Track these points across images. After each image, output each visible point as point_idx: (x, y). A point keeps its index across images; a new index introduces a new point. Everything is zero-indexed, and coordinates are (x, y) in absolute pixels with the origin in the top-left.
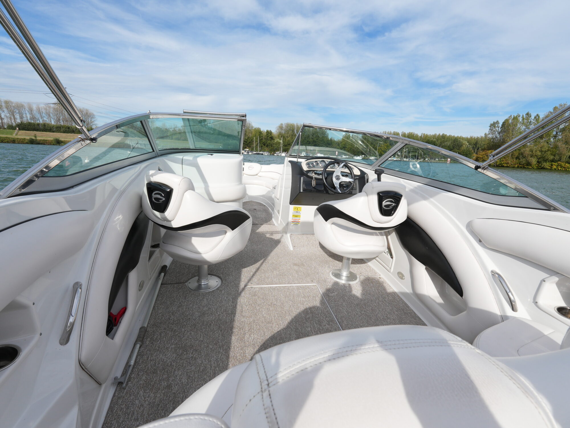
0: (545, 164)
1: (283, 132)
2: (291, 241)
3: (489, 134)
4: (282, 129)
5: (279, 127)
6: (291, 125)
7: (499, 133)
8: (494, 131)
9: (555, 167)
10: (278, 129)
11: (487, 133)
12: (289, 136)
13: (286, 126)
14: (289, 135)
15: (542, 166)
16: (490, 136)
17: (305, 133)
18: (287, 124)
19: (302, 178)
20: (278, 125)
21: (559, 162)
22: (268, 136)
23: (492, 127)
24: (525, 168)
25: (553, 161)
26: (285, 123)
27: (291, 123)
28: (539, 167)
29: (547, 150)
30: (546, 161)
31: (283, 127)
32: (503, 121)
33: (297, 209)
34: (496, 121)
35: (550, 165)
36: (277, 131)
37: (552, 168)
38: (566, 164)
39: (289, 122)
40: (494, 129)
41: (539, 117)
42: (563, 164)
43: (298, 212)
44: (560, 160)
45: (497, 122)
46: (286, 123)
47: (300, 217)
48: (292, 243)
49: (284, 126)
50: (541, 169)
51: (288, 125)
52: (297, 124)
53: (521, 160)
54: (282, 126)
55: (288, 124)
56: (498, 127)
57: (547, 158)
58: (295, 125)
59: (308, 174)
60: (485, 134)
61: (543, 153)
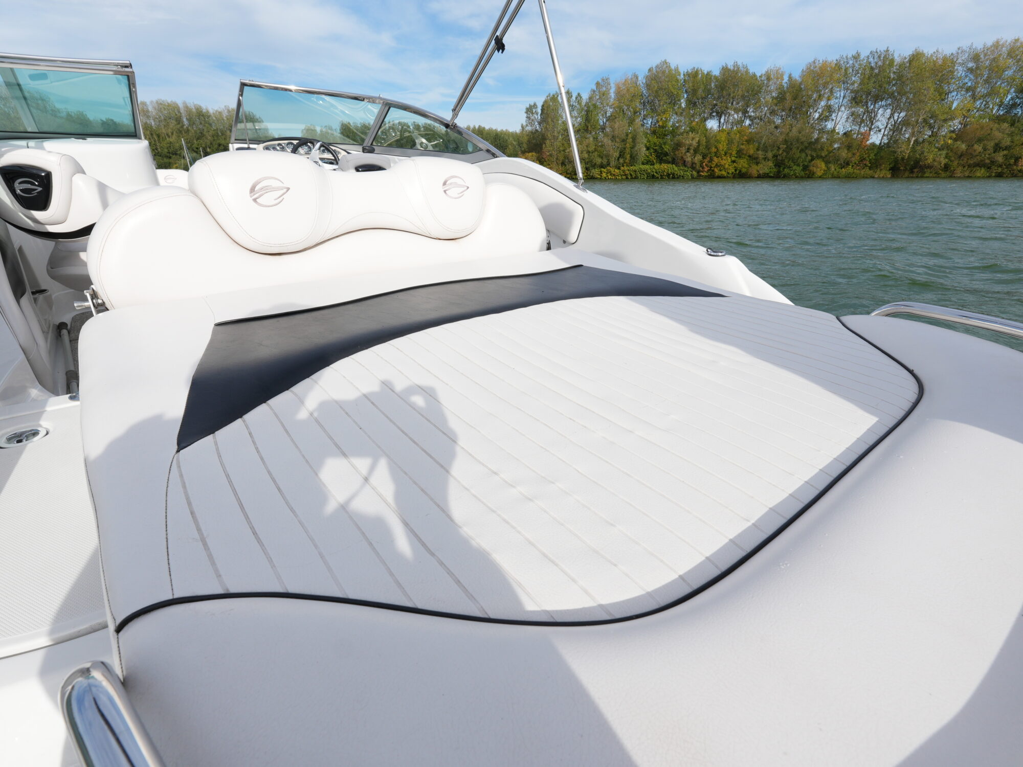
0: (593, 171)
1: (153, 123)
3: (527, 125)
4: (148, 117)
6: (169, 105)
7: (540, 123)
8: (533, 120)
9: (604, 175)
11: (524, 124)
12: (172, 134)
14: (170, 130)
15: (591, 174)
16: (529, 128)
18: (157, 102)
21: (608, 168)
23: (529, 113)
24: (574, 178)
25: (602, 166)
27: (169, 101)
28: (588, 177)
29: (594, 150)
30: (594, 166)
31: (148, 111)
32: (541, 104)
34: (532, 104)
35: (599, 173)
37: (601, 176)
38: (616, 170)
39: (163, 99)
40: (532, 118)
41: (581, 97)
42: (612, 170)
44: (608, 164)
45: (535, 105)
46: (154, 99)
49: (150, 109)
50: (591, 178)
52: (184, 103)
53: (568, 167)
56: (537, 114)
57: (595, 162)
58: (181, 106)
60: (522, 127)
61: (591, 154)
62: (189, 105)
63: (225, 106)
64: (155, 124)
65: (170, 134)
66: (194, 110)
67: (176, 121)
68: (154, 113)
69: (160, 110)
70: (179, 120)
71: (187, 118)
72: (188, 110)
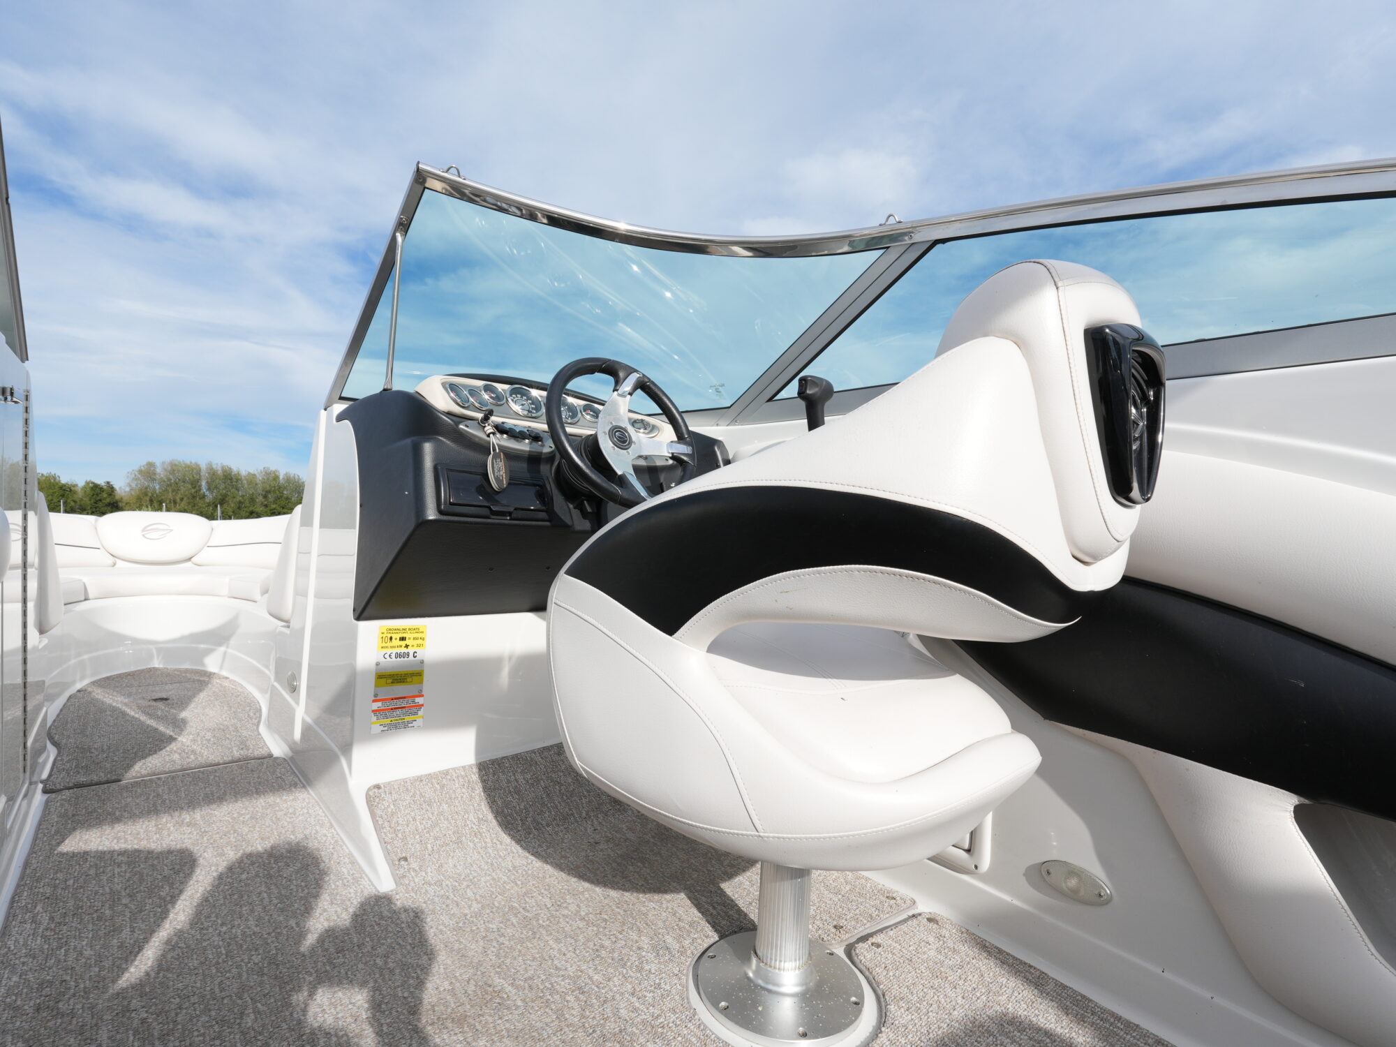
2: (378, 828)
4: (153, 480)
5: (140, 472)
10: (135, 479)
13: (166, 470)
17: (238, 490)
18: (171, 463)
19: (428, 448)
20: (136, 468)
22: (100, 500)
26: (163, 463)
31: (154, 473)
33: (403, 639)
36: (134, 485)
43: (408, 654)
47: (421, 682)
48: (383, 843)
49: (159, 470)
51: (174, 468)
54: (152, 469)
55: (176, 465)
58: (203, 466)
59: (461, 426)
62: (214, 467)
63: (264, 468)
64: (160, 488)
65: (178, 501)
66: (220, 472)
67: (192, 484)
68: (162, 476)
69: (173, 472)
70: (195, 483)
71: (207, 482)
72: (213, 473)
